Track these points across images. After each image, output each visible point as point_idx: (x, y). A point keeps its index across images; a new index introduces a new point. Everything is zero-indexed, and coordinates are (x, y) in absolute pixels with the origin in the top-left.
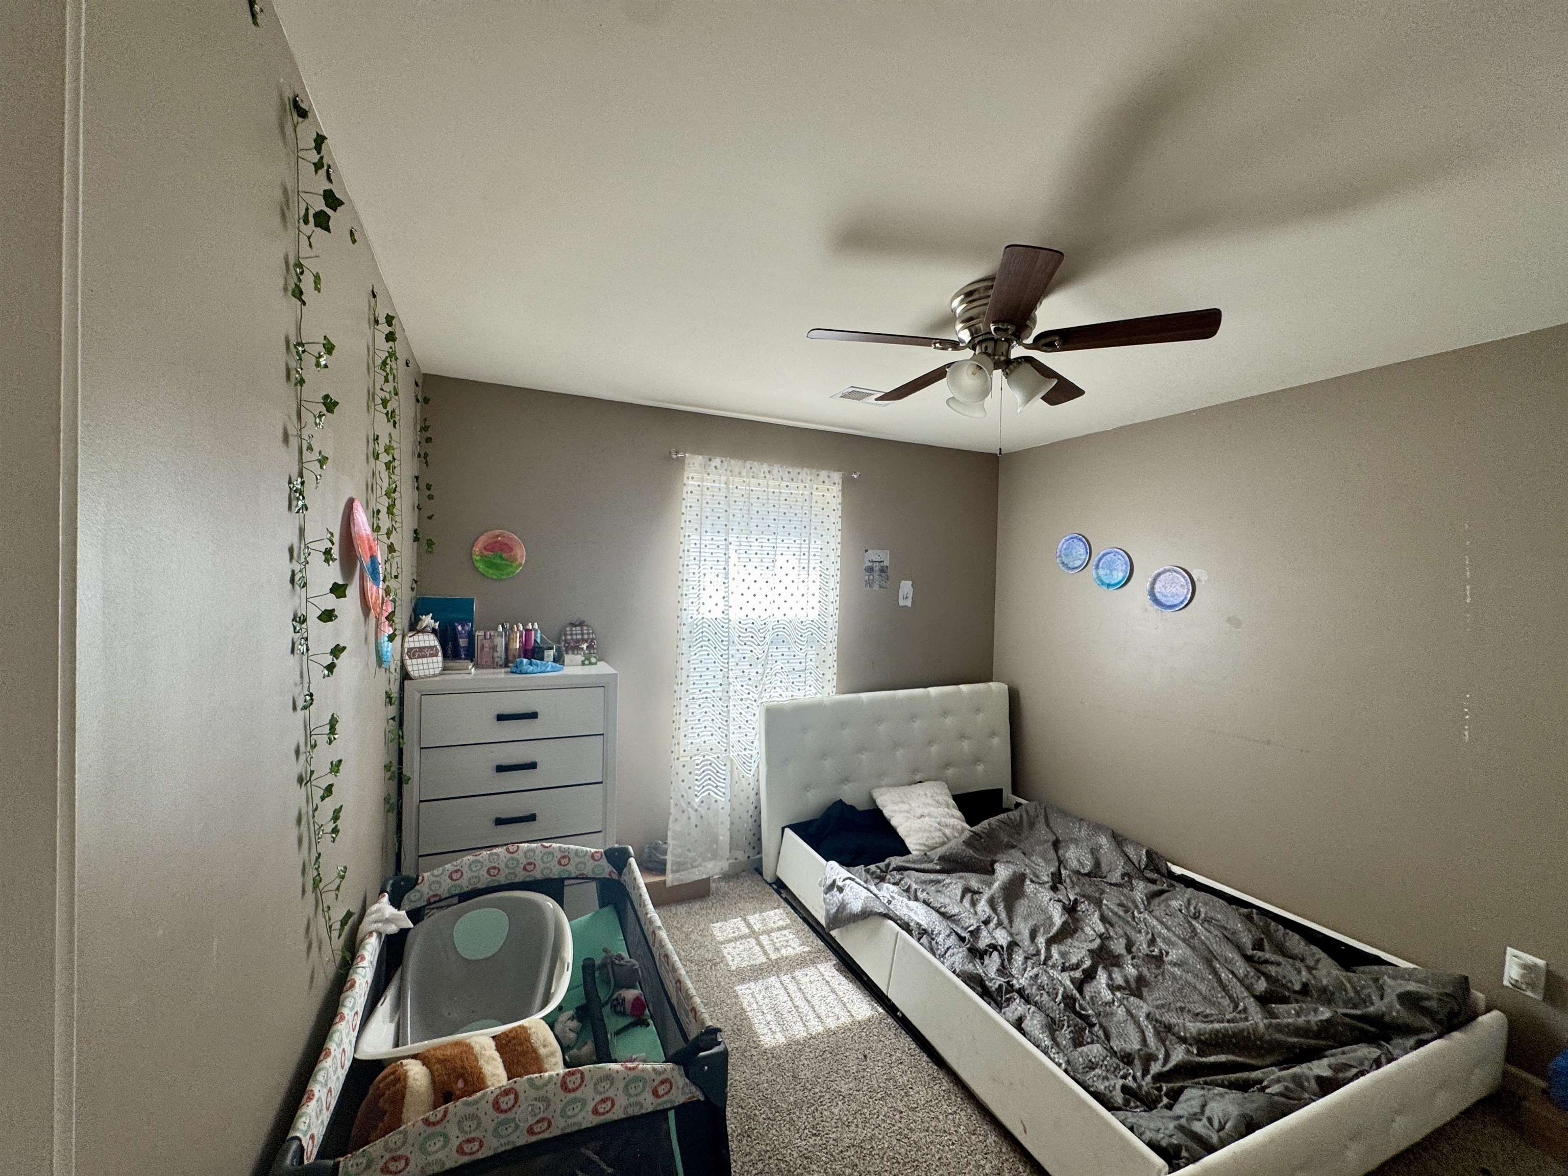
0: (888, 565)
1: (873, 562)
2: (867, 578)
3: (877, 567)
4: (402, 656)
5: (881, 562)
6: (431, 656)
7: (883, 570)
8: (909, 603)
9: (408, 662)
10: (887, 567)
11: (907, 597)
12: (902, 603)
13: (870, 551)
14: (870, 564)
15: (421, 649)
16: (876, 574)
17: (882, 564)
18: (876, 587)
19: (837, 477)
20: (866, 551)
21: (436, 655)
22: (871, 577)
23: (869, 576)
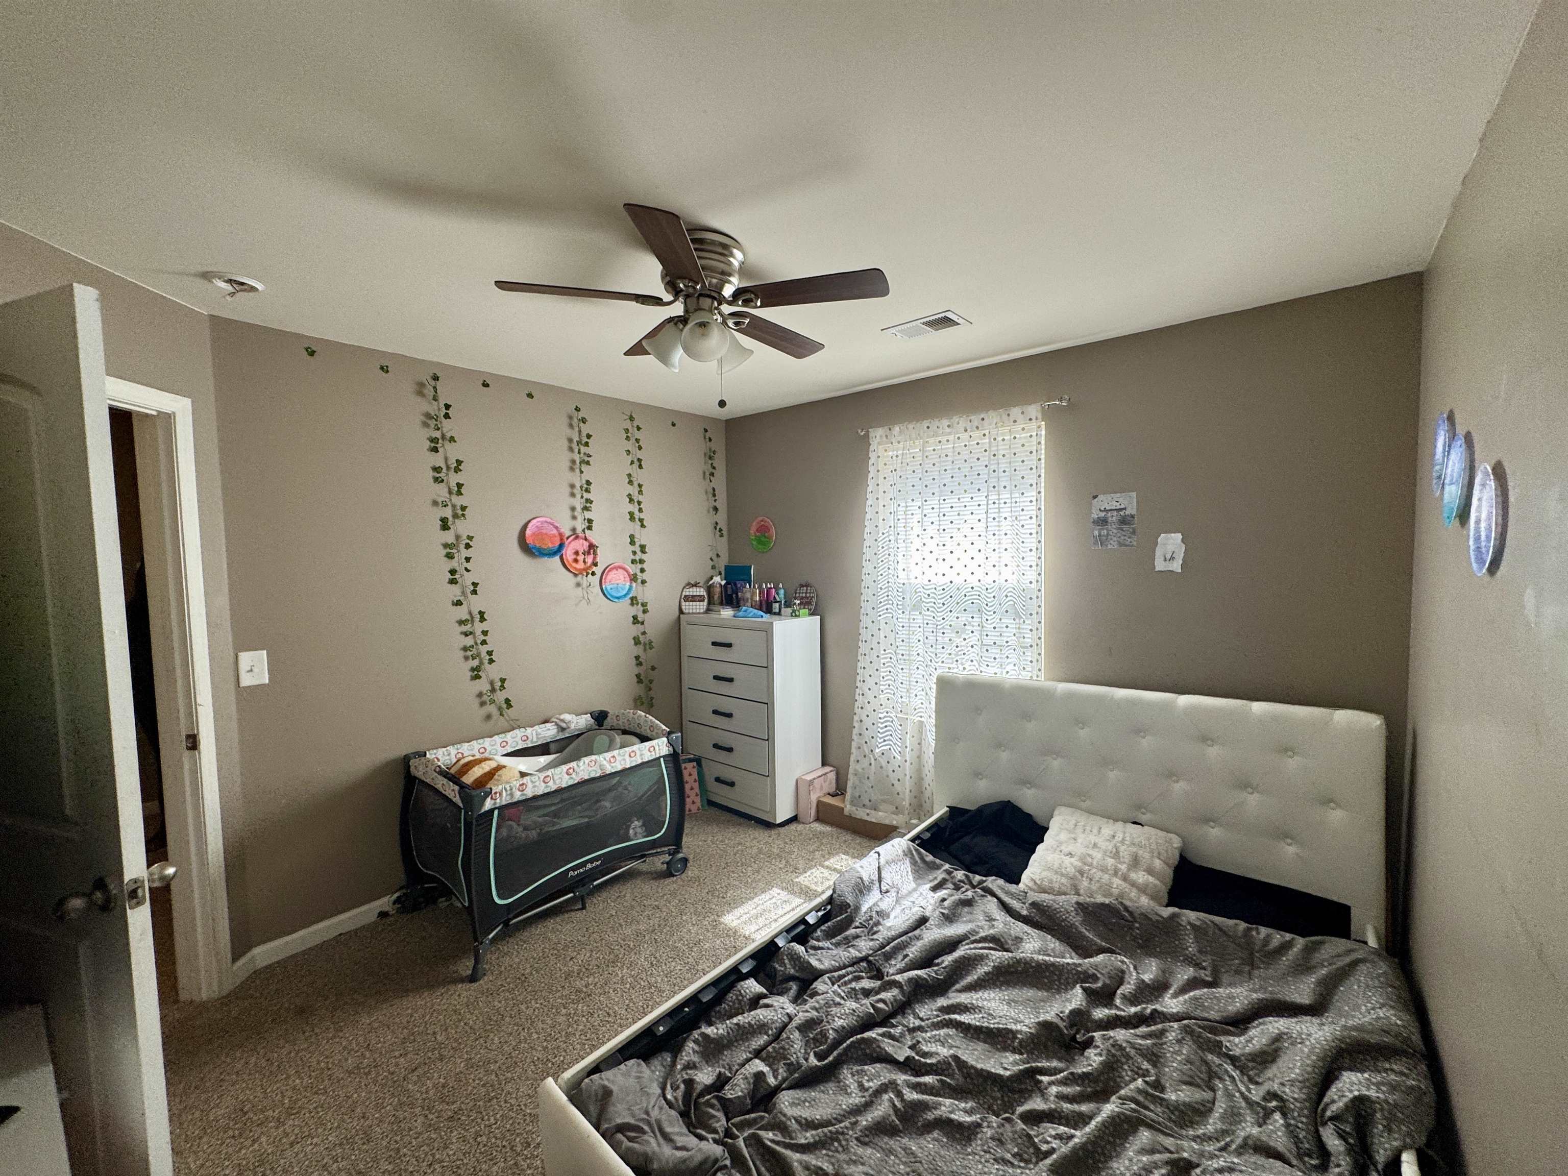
0: (1134, 512)
1: (1105, 510)
2: (1096, 533)
3: (1113, 518)
4: (680, 602)
5: (1121, 510)
6: (700, 601)
7: (1125, 521)
8: (1176, 566)
9: (683, 603)
10: (1133, 516)
11: (1172, 558)
12: (1160, 565)
13: (1101, 497)
14: (1103, 514)
15: (693, 596)
16: (1113, 529)
17: (1122, 513)
18: (1113, 545)
19: (1034, 410)
20: (1095, 497)
21: (703, 601)
22: (1104, 532)
23: (1100, 530)
